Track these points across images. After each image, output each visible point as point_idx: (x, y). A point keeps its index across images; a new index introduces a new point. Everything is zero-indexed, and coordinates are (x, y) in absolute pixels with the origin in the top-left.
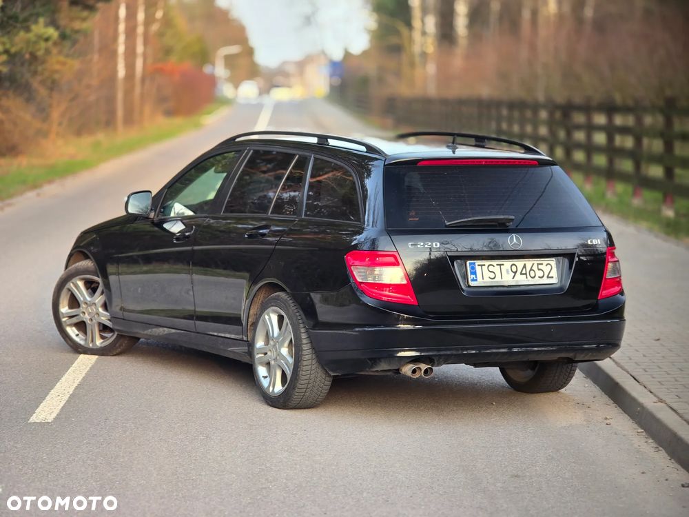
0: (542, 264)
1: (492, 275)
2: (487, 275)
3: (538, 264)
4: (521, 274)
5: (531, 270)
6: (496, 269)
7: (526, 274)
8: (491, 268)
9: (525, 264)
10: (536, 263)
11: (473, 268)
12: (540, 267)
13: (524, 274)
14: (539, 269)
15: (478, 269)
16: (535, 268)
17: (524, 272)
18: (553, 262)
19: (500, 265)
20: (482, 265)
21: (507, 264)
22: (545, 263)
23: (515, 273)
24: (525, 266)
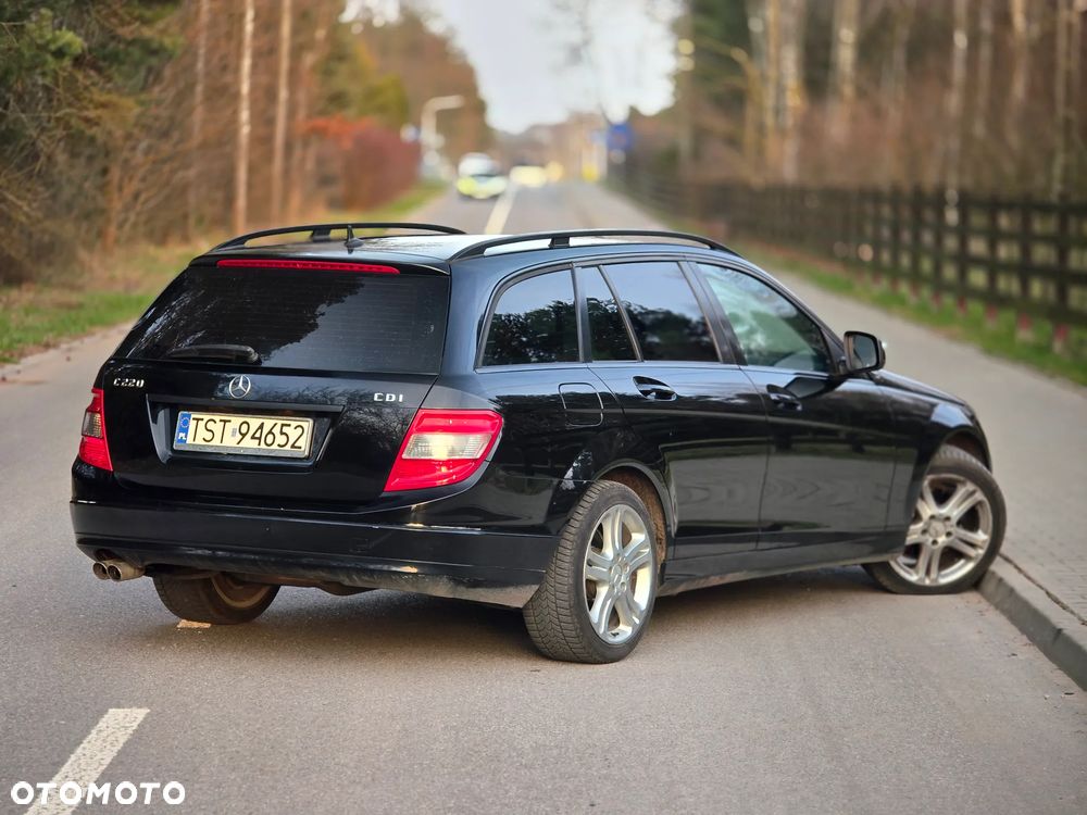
0: (289, 425)
1: (208, 436)
2: (203, 434)
3: (283, 425)
4: (253, 437)
5: (270, 432)
6: (217, 427)
7: (260, 439)
8: (211, 425)
9: (263, 424)
10: (280, 422)
11: (186, 423)
12: (285, 429)
13: (256, 438)
14: (282, 433)
15: (192, 424)
16: (276, 431)
17: (258, 435)
18: (308, 424)
19: (225, 421)
20: (198, 420)
21: (236, 420)
22: (294, 424)
23: (244, 435)
24: (261, 427)
